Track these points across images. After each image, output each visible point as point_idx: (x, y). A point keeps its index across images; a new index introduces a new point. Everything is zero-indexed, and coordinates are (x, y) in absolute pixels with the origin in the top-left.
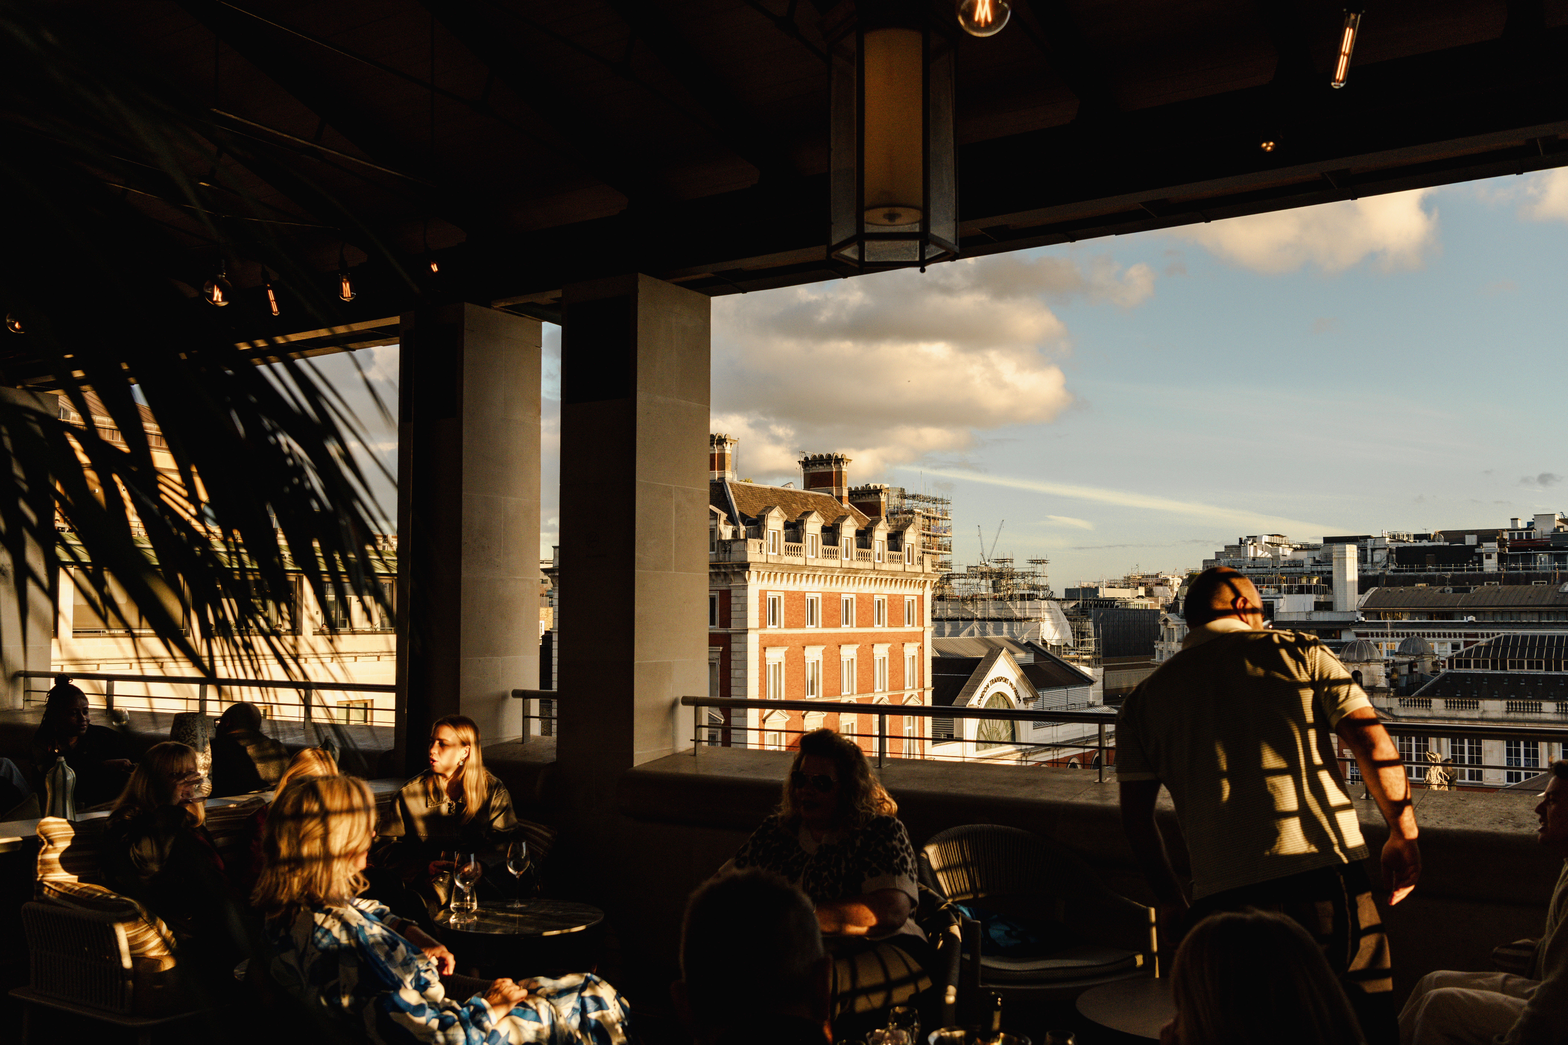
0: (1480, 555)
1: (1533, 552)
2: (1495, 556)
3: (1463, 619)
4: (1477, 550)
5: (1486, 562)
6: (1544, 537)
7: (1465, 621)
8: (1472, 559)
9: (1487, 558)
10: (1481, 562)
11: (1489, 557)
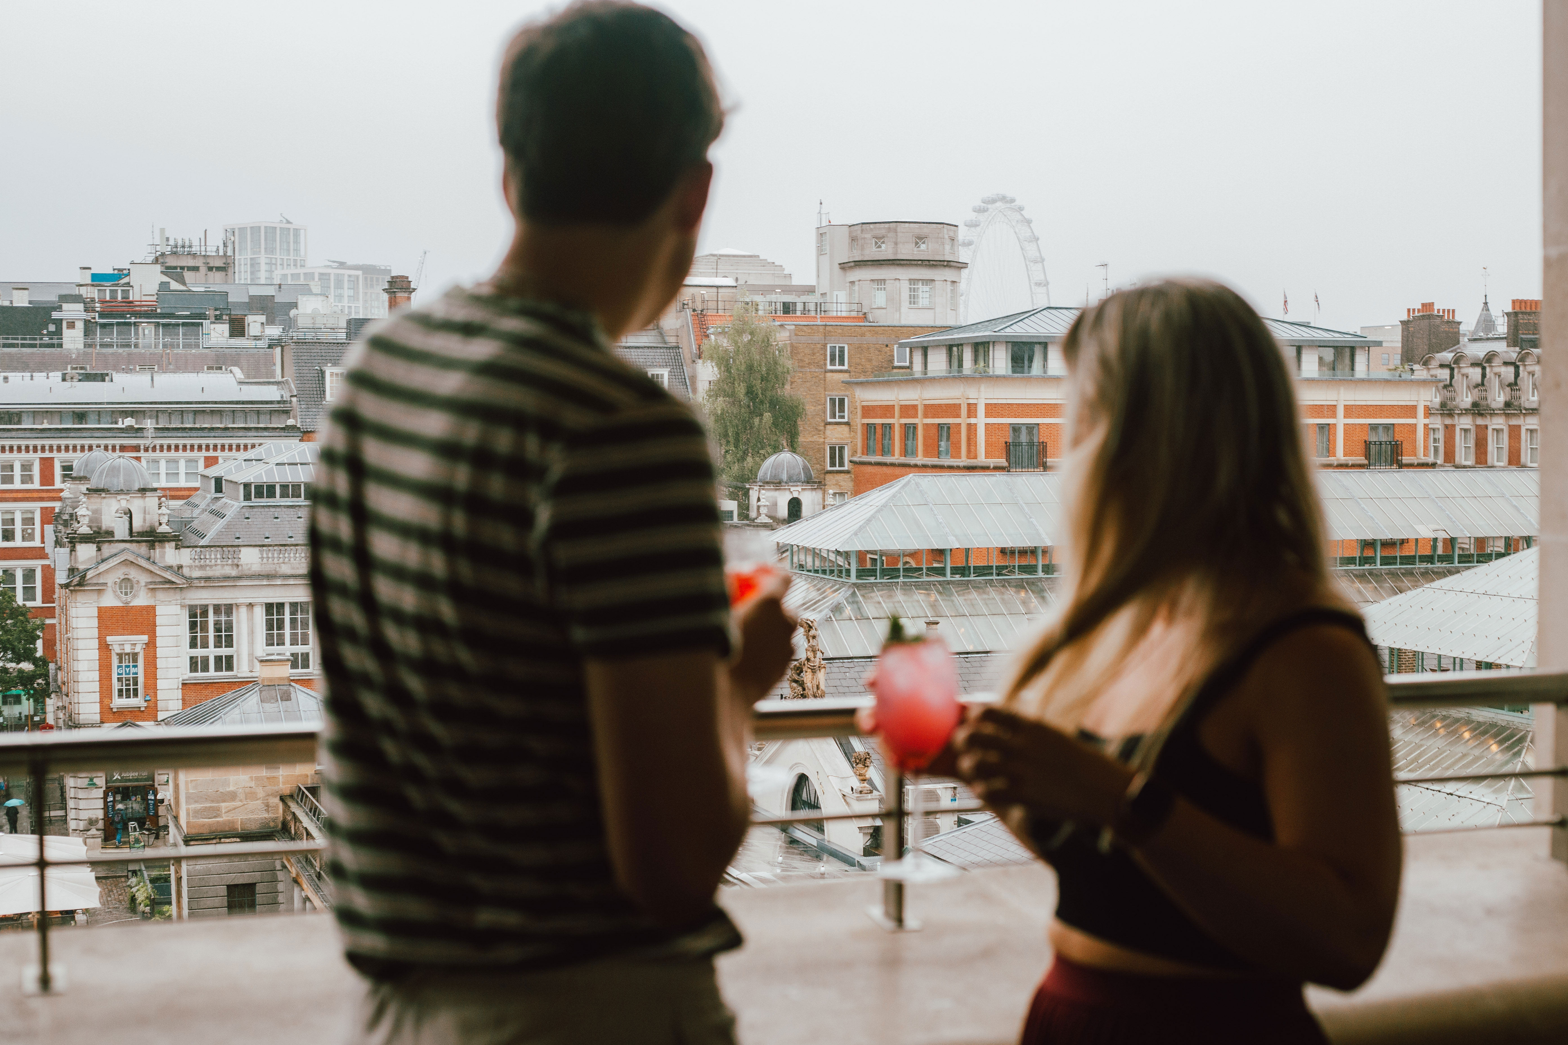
0: (58, 323)
1: (133, 320)
2: (80, 325)
3: (116, 423)
4: (55, 315)
5: (66, 332)
6: (144, 298)
7: (120, 425)
8: (47, 329)
9: (68, 328)
10: (59, 332)
11: (71, 325)
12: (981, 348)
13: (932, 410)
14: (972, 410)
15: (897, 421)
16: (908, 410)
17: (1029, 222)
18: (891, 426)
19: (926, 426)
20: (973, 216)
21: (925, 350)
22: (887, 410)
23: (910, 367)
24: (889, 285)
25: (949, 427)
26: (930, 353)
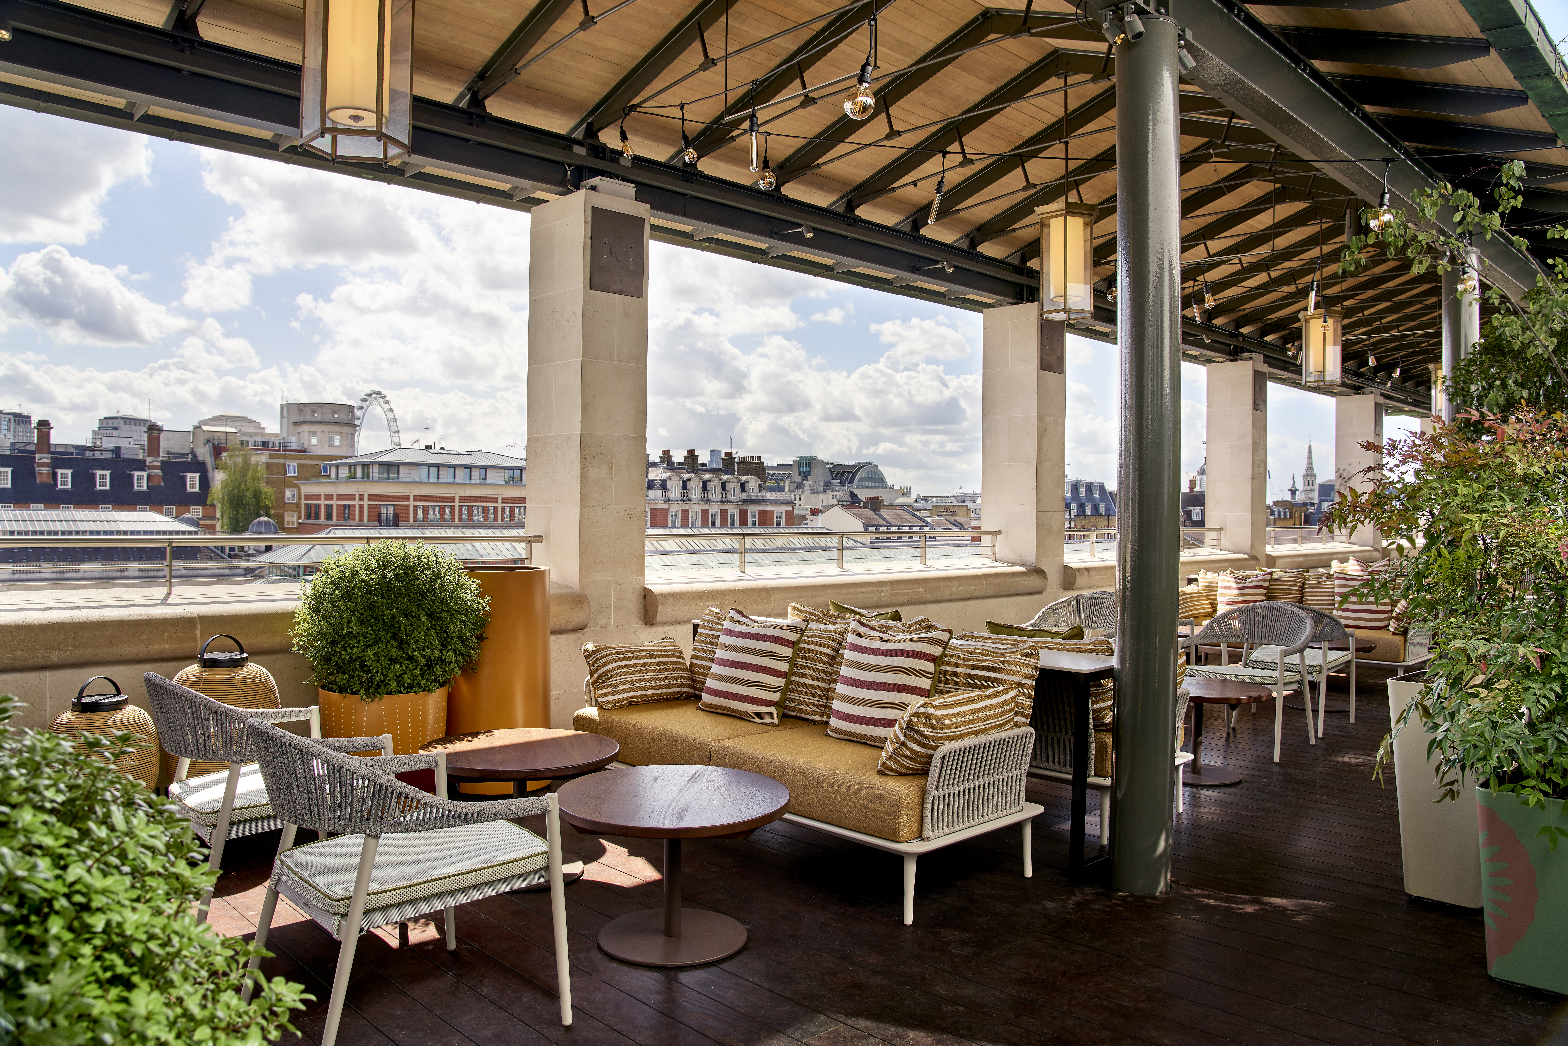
12: (366, 466)
13: (340, 497)
14: (361, 498)
15: (323, 503)
16: (329, 497)
17: (388, 403)
18: (319, 505)
19: (338, 505)
20: (360, 404)
21: (337, 467)
22: (318, 497)
23: (329, 476)
24: (319, 434)
25: (349, 506)
26: (340, 468)
